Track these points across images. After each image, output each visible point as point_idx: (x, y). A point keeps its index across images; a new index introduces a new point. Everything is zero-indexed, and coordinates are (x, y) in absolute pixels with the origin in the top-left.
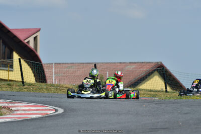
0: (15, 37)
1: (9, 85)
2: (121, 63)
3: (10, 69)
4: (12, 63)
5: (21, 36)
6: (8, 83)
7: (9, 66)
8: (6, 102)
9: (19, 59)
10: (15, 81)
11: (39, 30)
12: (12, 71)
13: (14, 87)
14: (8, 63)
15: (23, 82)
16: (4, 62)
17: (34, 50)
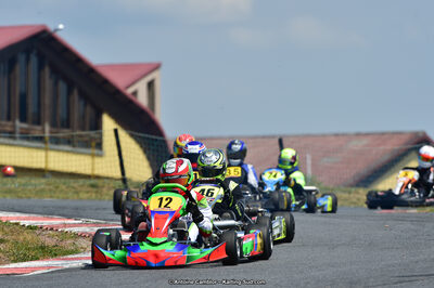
0: (105, 82)
1: (93, 186)
2: (336, 135)
3: (96, 151)
4: (101, 138)
5: (118, 80)
6: (93, 181)
7: (93, 144)
8: (87, 224)
9: (116, 131)
10: (108, 178)
11: (157, 67)
12: (101, 156)
13: (105, 190)
14: (92, 139)
15: (124, 180)
16: (81, 136)
17: (148, 110)
